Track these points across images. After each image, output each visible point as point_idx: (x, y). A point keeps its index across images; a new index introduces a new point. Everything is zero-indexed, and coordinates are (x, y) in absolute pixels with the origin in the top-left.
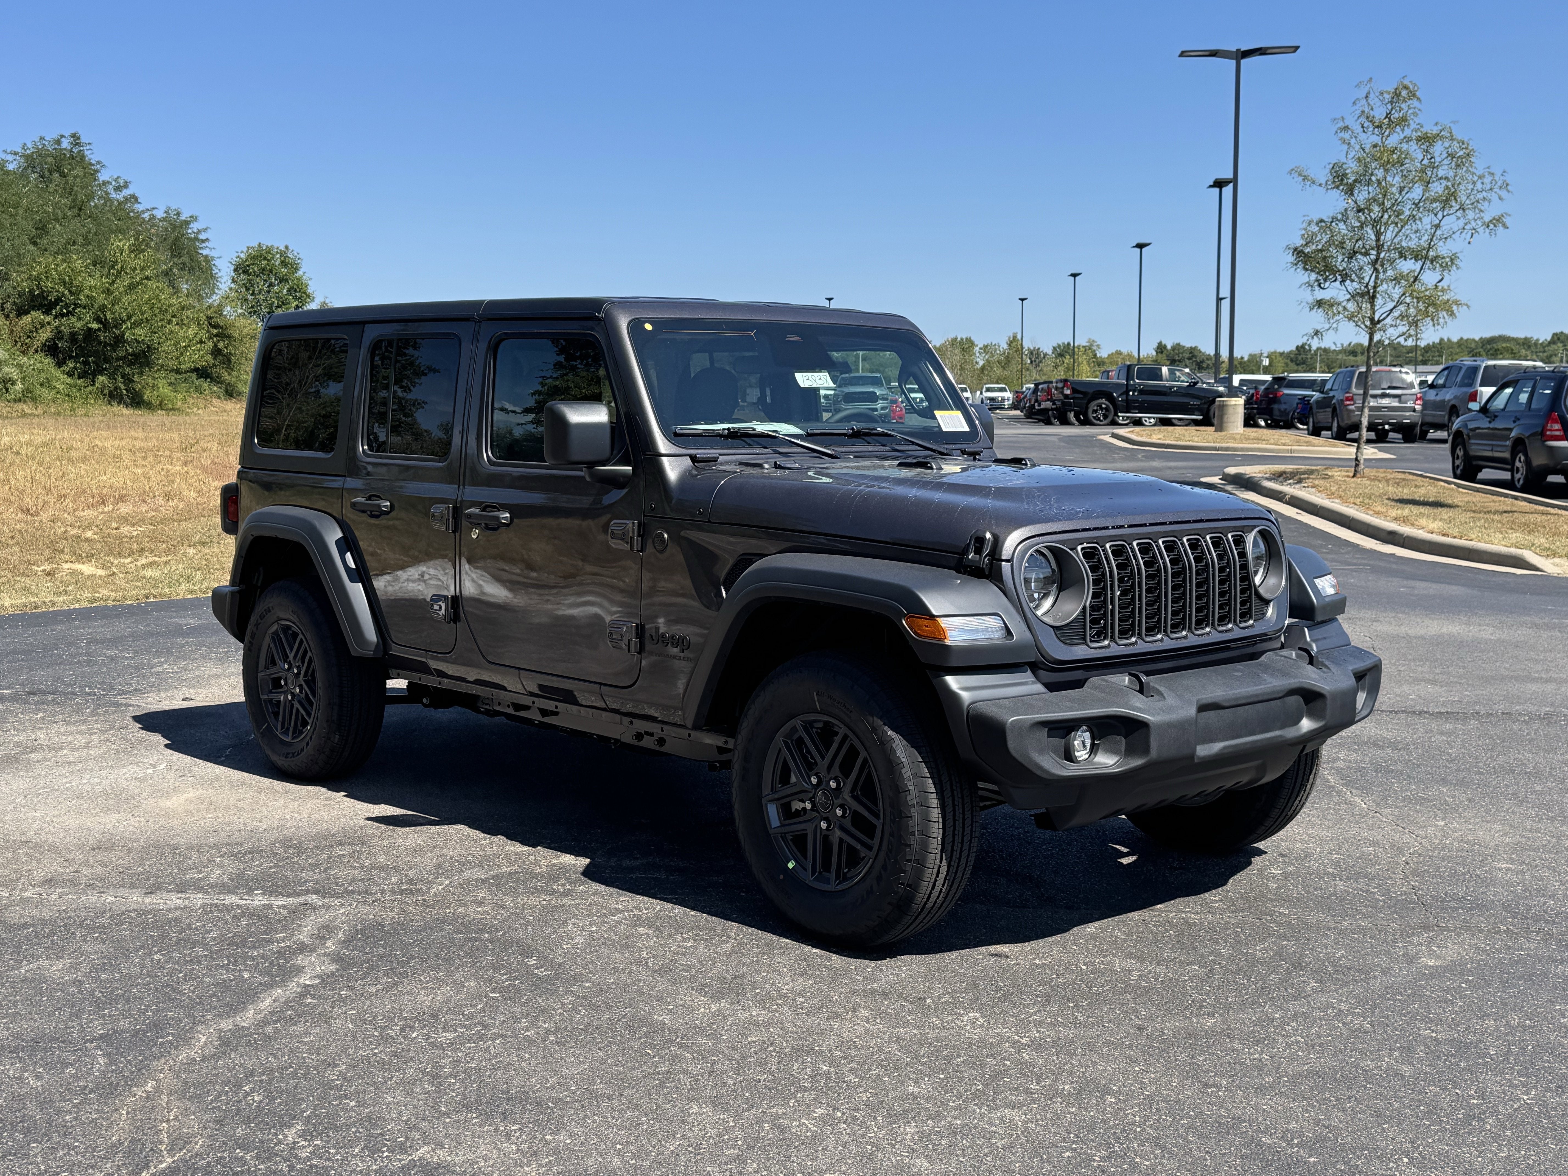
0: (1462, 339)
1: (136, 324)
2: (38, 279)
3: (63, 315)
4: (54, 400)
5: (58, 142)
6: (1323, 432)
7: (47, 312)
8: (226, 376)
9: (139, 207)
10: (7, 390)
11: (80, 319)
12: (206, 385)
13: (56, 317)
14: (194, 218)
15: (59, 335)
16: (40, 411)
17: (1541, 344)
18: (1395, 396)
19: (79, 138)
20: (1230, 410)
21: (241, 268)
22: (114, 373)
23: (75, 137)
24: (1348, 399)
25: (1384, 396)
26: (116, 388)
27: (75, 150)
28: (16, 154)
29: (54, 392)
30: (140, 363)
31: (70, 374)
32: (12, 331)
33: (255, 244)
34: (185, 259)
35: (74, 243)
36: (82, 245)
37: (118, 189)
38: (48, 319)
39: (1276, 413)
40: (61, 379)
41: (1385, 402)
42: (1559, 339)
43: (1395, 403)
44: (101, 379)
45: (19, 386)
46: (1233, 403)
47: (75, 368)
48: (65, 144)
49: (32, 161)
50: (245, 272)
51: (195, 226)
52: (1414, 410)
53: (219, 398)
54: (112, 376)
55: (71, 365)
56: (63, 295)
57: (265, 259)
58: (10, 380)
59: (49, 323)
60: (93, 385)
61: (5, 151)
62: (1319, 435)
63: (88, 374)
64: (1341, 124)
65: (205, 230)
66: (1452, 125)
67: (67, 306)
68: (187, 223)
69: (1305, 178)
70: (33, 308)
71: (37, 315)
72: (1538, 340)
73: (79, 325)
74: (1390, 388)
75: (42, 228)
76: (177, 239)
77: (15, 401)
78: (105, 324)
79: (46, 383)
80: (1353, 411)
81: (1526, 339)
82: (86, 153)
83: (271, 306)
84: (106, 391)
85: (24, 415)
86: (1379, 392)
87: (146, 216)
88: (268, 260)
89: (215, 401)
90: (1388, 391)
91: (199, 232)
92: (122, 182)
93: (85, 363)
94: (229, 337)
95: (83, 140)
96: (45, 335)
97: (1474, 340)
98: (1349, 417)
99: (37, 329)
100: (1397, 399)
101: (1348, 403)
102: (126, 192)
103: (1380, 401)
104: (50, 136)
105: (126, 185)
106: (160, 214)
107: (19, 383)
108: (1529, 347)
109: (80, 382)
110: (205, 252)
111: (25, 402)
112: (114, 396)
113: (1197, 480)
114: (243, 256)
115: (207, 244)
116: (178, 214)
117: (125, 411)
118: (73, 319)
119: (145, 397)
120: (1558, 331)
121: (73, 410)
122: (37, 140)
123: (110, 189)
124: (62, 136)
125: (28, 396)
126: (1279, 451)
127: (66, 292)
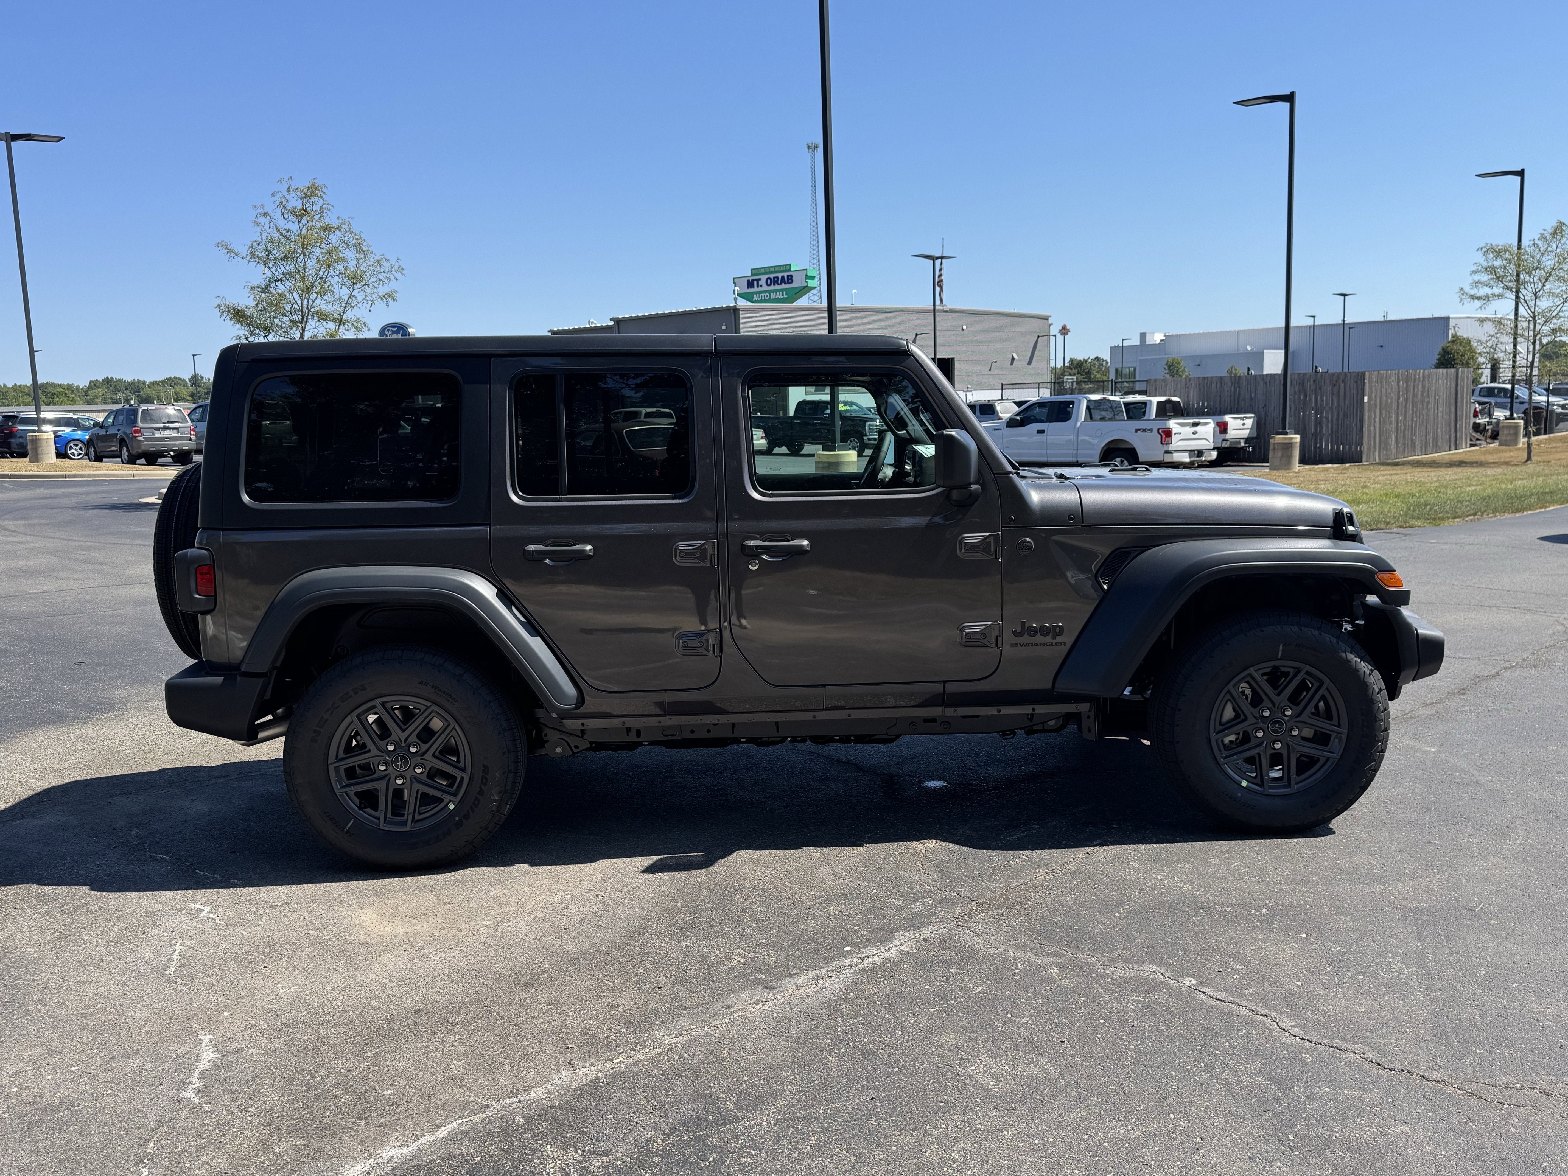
0: (15, 385)
6: (104, 460)
17: (82, 389)
18: (173, 429)
20: (44, 443)
24: (136, 432)
25: (165, 428)
39: (14, 446)
41: (167, 433)
42: (95, 385)
43: (174, 434)
46: (45, 437)
52: (190, 440)
62: (102, 461)
64: (260, 211)
66: (350, 220)
69: (230, 251)
72: (78, 386)
74: (169, 422)
80: (143, 442)
81: (68, 385)
86: (161, 425)
90: (167, 425)
97: (26, 386)
98: (140, 447)
100: (175, 431)
101: (137, 435)
103: (162, 432)
108: (73, 391)
113: (136, 501)
120: (94, 379)
126: (122, 476)
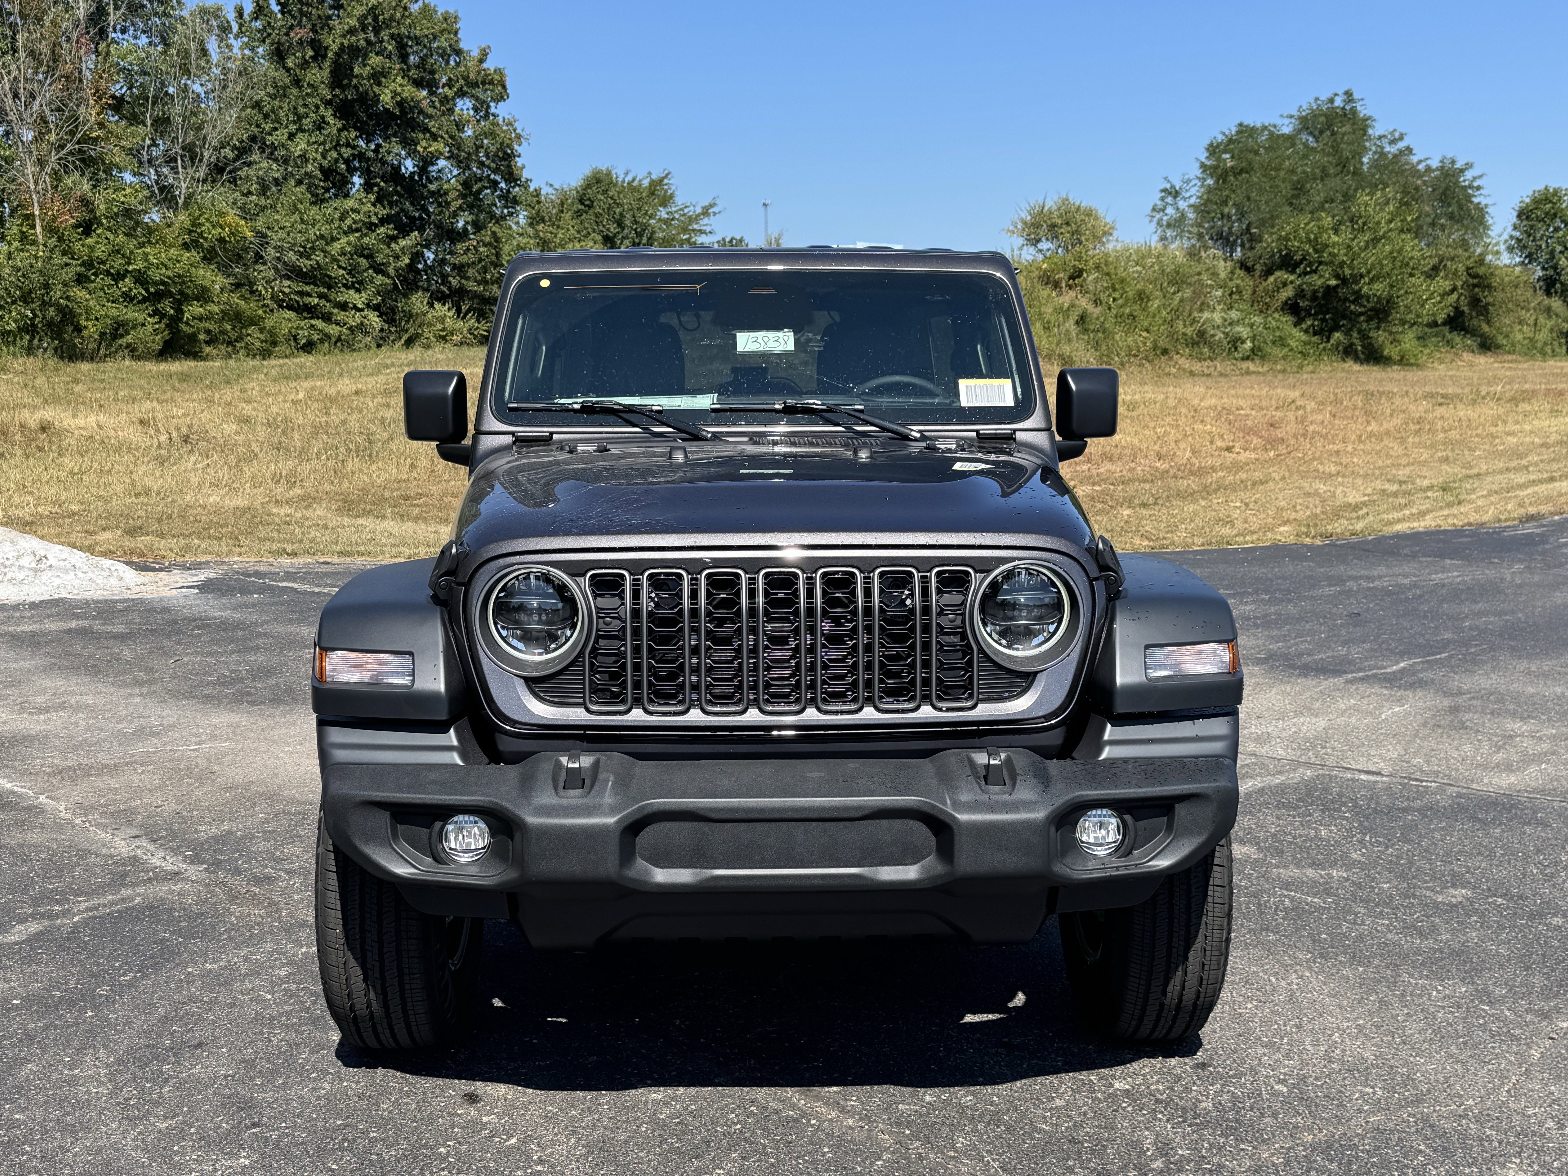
1: (1372, 281)
2: (1287, 239)
3: (1306, 273)
4: (1284, 358)
5: (1331, 101)
7: (1293, 272)
8: (1485, 328)
9: (1414, 159)
10: (1236, 348)
11: (1321, 276)
12: (1458, 339)
13: (1300, 276)
14: (1469, 166)
15: (1300, 293)
16: (1266, 368)
19: (1351, 95)
21: (1524, 214)
22: (1351, 330)
23: (1348, 94)
26: (1352, 344)
27: (1348, 107)
28: (1291, 117)
29: (1287, 349)
30: (1379, 318)
31: (1306, 331)
32: (1254, 292)
33: (1541, 187)
34: (1453, 208)
35: (1332, 201)
36: (1341, 202)
37: (1393, 142)
38: (1292, 278)
40: (1297, 336)
44: (1337, 335)
45: (1249, 345)
47: (1313, 325)
48: (1338, 102)
49: (1306, 123)
50: (1527, 218)
51: (1469, 175)
53: (1473, 351)
54: (1348, 333)
55: (1309, 323)
56: (1308, 254)
57: (1550, 202)
58: (1240, 338)
59: (1292, 282)
60: (1328, 341)
61: (1281, 116)
63: (1323, 332)
65: (1480, 177)
67: (1310, 264)
68: (1462, 171)
70: (1280, 268)
71: (1281, 275)
73: (1319, 283)
75: (1299, 189)
76: (1448, 188)
77: (1243, 359)
78: (1344, 281)
79: (1281, 342)
82: (1359, 108)
83: (1552, 253)
84: (1341, 348)
85: (1248, 373)
87: (1421, 167)
88: (1555, 204)
89: (1467, 356)
91: (1475, 178)
92: (1397, 135)
93: (1323, 320)
94: (1489, 287)
95: (1356, 96)
96: (1288, 293)
99: (1279, 288)
102: (1401, 145)
104: (1324, 97)
105: (1401, 138)
106: (1435, 164)
107: (1248, 342)
109: (1315, 339)
110: (1476, 200)
111: (1253, 360)
112: (1348, 352)
114: (1528, 200)
115: (1482, 191)
116: (1453, 162)
117: (1357, 367)
118: (1315, 277)
119: (1385, 353)
121: (1301, 367)
122: (1312, 101)
123: (1385, 142)
124: (1336, 95)
125: (1256, 353)
127: (1311, 250)
